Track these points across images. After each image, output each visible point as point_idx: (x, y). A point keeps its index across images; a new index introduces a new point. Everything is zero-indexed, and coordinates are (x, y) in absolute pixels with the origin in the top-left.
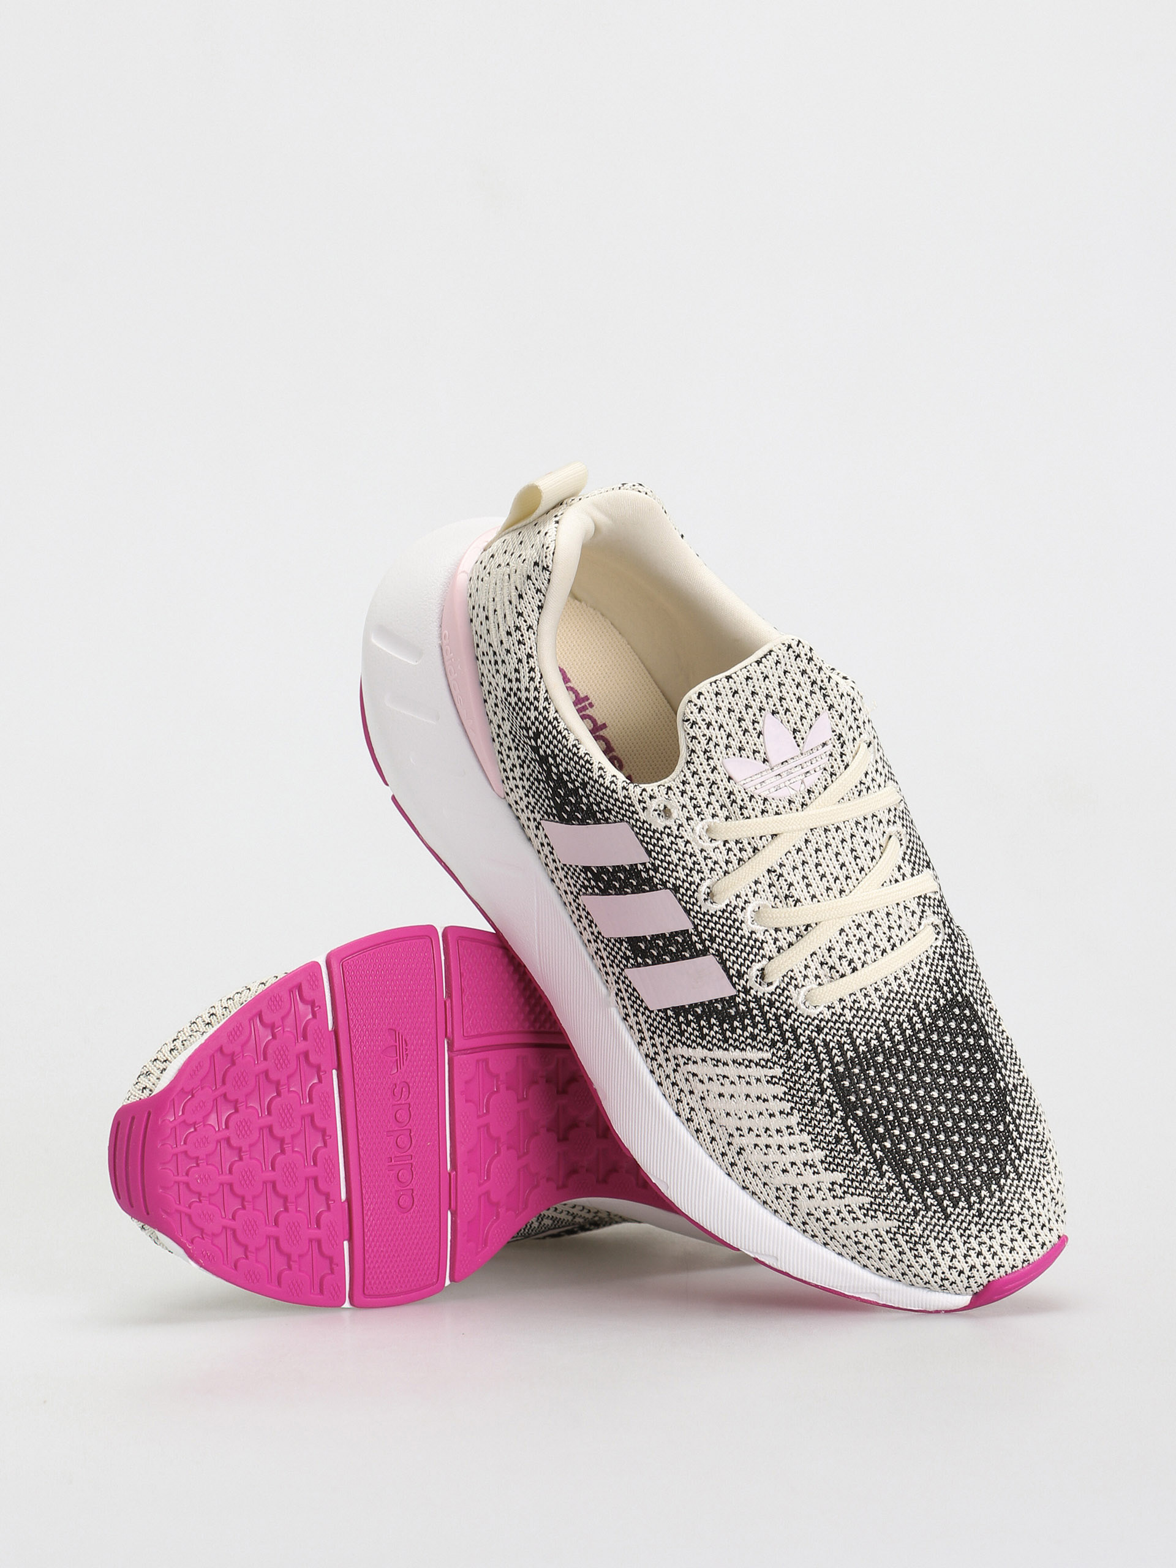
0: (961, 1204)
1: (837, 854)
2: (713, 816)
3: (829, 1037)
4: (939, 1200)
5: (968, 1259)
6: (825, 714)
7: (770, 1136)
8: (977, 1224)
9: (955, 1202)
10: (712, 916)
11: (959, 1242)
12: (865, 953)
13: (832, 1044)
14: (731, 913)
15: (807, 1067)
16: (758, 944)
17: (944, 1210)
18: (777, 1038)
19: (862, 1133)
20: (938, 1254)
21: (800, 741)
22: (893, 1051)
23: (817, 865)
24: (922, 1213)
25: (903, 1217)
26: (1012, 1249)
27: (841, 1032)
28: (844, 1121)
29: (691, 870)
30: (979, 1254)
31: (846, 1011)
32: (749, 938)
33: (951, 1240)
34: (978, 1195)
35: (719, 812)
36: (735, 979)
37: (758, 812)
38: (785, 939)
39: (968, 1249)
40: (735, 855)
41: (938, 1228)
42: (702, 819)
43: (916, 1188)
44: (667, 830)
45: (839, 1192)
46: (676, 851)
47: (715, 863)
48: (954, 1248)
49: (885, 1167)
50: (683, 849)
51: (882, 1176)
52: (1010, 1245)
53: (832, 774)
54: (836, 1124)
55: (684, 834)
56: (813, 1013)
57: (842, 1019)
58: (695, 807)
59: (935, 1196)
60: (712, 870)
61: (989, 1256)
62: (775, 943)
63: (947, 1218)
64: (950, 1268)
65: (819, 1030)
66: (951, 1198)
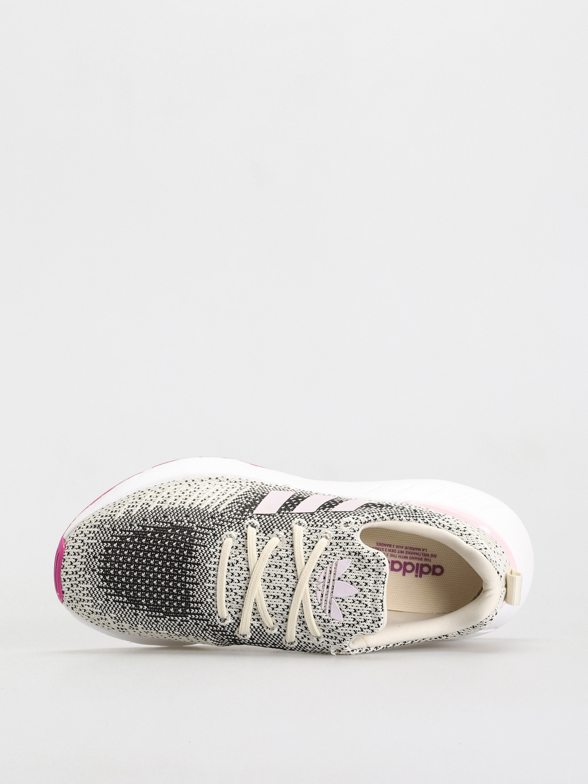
0: (104, 551)
1: (281, 588)
2: (331, 544)
3: (209, 537)
4: (112, 543)
5: (81, 541)
7: (187, 496)
8: (92, 553)
9: (107, 549)
10: (291, 521)
11: (90, 541)
12: (233, 574)
13: (205, 536)
14: (287, 528)
15: (203, 522)
16: (267, 532)
17: (107, 542)
18: (224, 518)
19: (161, 528)
20: (92, 530)
21: (338, 600)
22: (185, 561)
23: (282, 576)
24: (112, 532)
25: (116, 523)
26: (72, 564)
27: (208, 543)
28: (172, 524)
29: (315, 523)
30: (79, 548)
31: (214, 550)
32: (271, 530)
33: (93, 538)
34: (103, 561)
35: (331, 547)
36: (259, 516)
37: (320, 562)
38: (261, 544)
39: (84, 544)
40: (309, 543)
41: (101, 535)
42: (333, 538)
43: (123, 536)
44: (338, 522)
45: (144, 506)
46: (327, 521)
47: (311, 534)
48: (89, 538)
49: (141, 528)
50: (327, 524)
51: (138, 526)
52: (74, 564)
53: (315, 607)
54: (172, 520)
55: (333, 527)
56: (223, 536)
57: (212, 547)
58: (340, 538)
59: (115, 542)
60: (310, 531)
61: (76, 551)
62: (262, 539)
63: (103, 542)
64: (82, 532)
65: (214, 535)
66: (109, 548)
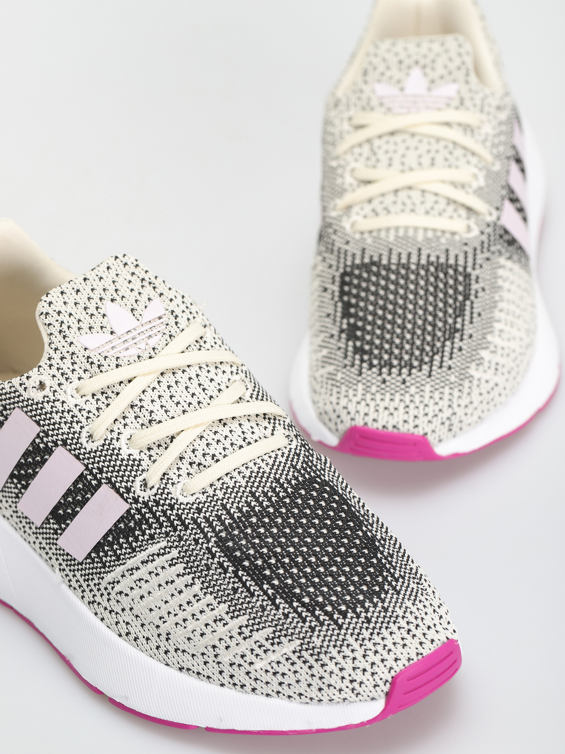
0: (349, 615)
1: (187, 388)
2: (79, 379)
3: (208, 514)
4: (330, 615)
5: (367, 658)
6: (157, 300)
7: (184, 610)
8: (367, 628)
9: (344, 615)
10: (96, 452)
11: (356, 646)
12: (224, 449)
13: (211, 519)
14: (109, 444)
15: (196, 541)
16: (136, 463)
17: (336, 622)
18: (168, 529)
19: (252, 579)
20: (339, 658)
21: (138, 316)
22: (264, 512)
23: (171, 397)
24: (317, 629)
25: (302, 635)
26: (404, 645)
27: (216, 508)
28: (235, 573)
29: (71, 423)
30: (376, 652)
31: (218, 492)
32: (128, 460)
33: (348, 645)
34: (363, 606)
35: (83, 375)
36: (125, 495)
37: (113, 366)
38: (157, 454)
39: (366, 650)
40: (103, 403)
41: (334, 638)
42: (71, 383)
43: (308, 610)
44: (46, 399)
45: (246, 632)
46: (57, 412)
47: (89, 412)
48: (353, 651)
49: (278, 601)
50: (61, 409)
51: (277, 608)
52: (402, 643)
53: (170, 336)
54: (230, 578)
55: (58, 397)
56: (191, 499)
57: (215, 498)
58: (63, 374)
59: (326, 613)
60: (88, 418)
61: (385, 653)
62: (150, 459)
63: (340, 627)
64: (354, 669)
65: (199, 510)
66: (340, 612)
